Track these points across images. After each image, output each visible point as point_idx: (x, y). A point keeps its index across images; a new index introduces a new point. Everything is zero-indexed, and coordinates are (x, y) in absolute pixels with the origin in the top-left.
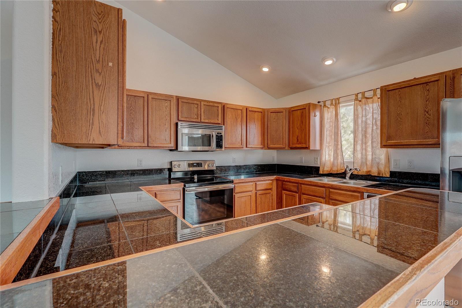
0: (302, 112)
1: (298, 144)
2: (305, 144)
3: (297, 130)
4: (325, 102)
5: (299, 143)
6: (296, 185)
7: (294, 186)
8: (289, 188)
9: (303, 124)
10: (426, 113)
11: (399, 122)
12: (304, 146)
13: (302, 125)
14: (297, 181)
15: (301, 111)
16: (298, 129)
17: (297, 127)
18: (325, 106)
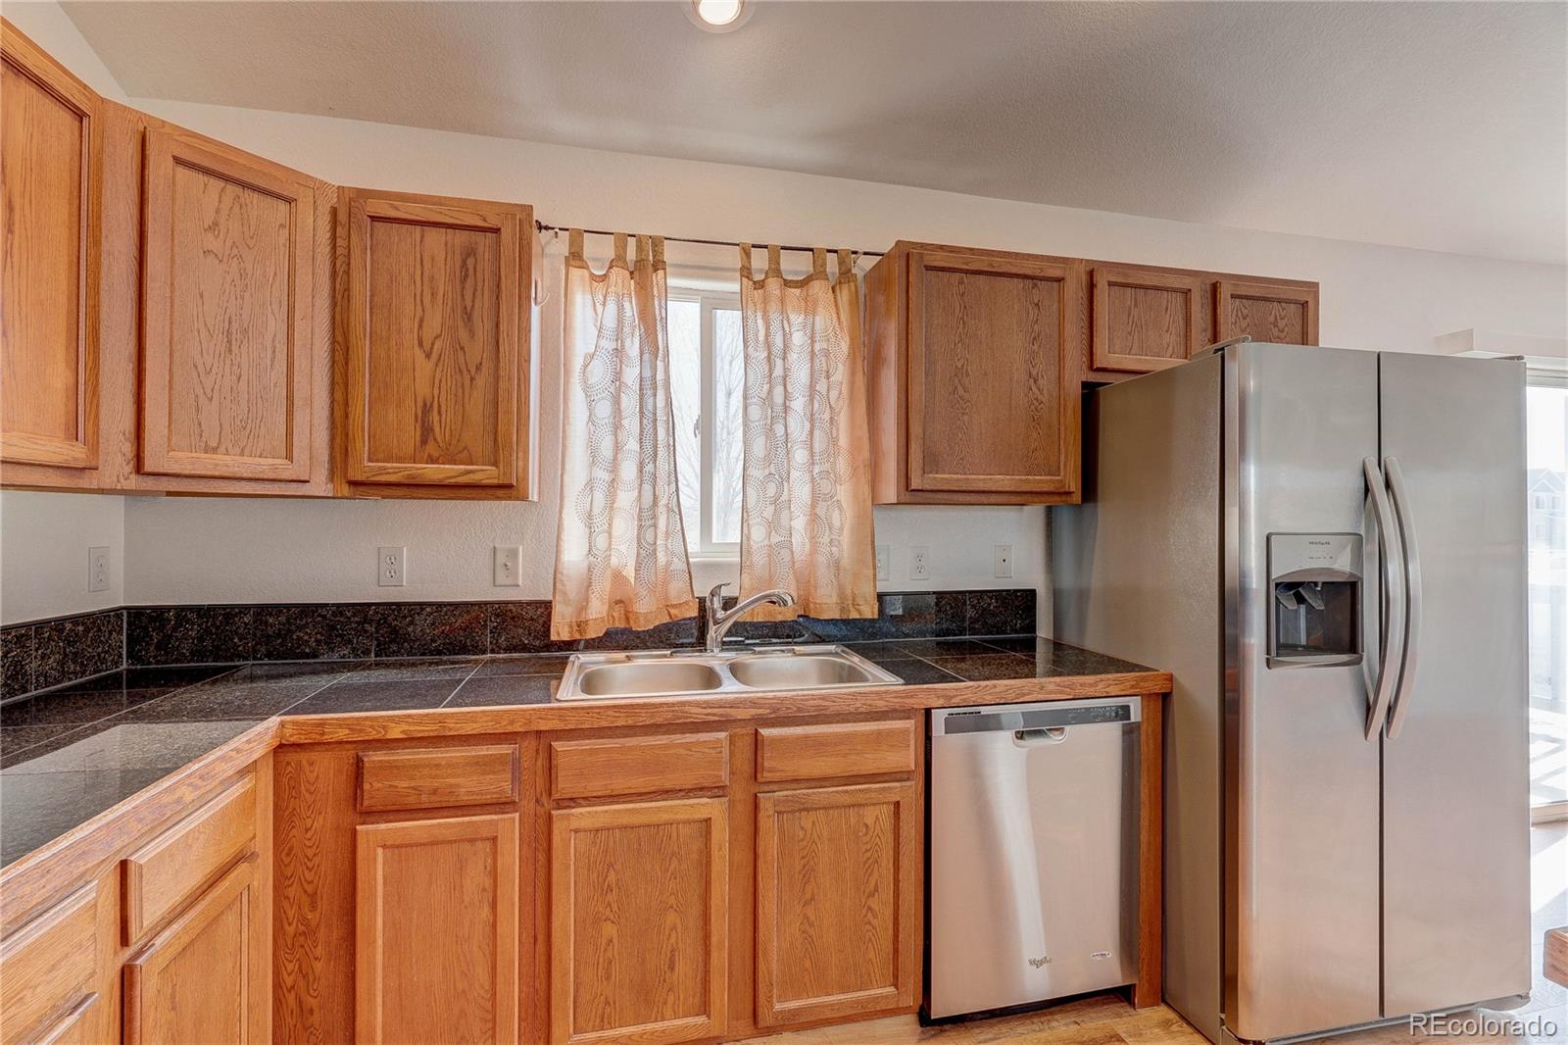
0: (470, 252)
1: (432, 460)
2: (495, 464)
3: (424, 366)
4: (577, 236)
5: (436, 454)
6: (505, 749)
7: (484, 765)
8: (435, 792)
9: (472, 334)
10: (1032, 381)
11: (961, 402)
12: (485, 473)
13: (463, 334)
14: (512, 723)
15: (461, 238)
16: (428, 356)
17: (421, 344)
18: (575, 257)
